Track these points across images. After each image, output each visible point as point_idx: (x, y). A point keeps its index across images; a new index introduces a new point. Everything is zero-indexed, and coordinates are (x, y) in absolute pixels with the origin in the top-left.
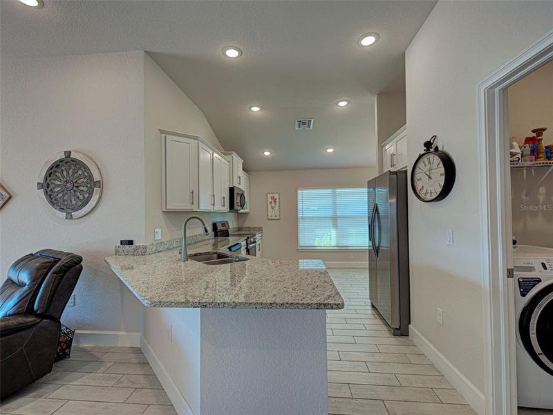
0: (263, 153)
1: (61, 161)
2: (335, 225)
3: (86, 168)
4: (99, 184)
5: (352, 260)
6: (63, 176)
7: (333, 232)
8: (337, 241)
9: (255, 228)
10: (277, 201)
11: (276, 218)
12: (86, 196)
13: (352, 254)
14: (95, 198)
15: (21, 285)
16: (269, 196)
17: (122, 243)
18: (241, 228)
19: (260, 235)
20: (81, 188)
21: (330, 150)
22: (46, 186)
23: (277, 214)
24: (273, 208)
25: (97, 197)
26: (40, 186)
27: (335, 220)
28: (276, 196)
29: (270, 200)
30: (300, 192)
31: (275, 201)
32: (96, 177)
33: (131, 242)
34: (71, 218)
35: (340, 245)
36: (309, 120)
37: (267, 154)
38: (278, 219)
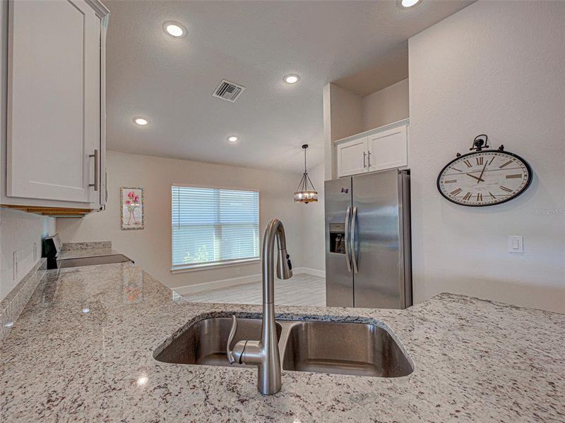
2: (219, 235)
5: (238, 276)
7: (216, 244)
8: (221, 254)
9: (96, 243)
10: (140, 200)
11: (135, 226)
13: (238, 269)
16: (125, 192)
21: (233, 139)
23: (139, 220)
24: (131, 210)
27: (218, 228)
28: (138, 193)
29: (126, 198)
30: (175, 190)
31: (136, 201)
35: (224, 259)
36: (240, 87)
37: (141, 122)
38: (140, 228)
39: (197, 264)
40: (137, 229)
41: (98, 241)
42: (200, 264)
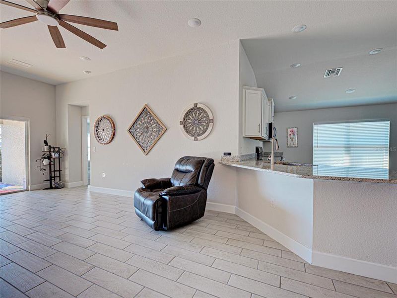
1: (192, 109)
2: (348, 152)
3: (205, 112)
4: (212, 121)
6: (193, 117)
9: (277, 153)
10: (296, 133)
11: (294, 146)
12: (205, 127)
14: (210, 129)
15: (188, 172)
16: (289, 130)
17: (224, 154)
20: (202, 123)
22: (184, 123)
23: (295, 143)
24: (291, 139)
25: (211, 128)
26: (181, 123)
27: (348, 148)
28: (295, 130)
29: (289, 133)
30: (315, 127)
31: (294, 134)
32: (211, 117)
33: (230, 154)
34: (197, 140)
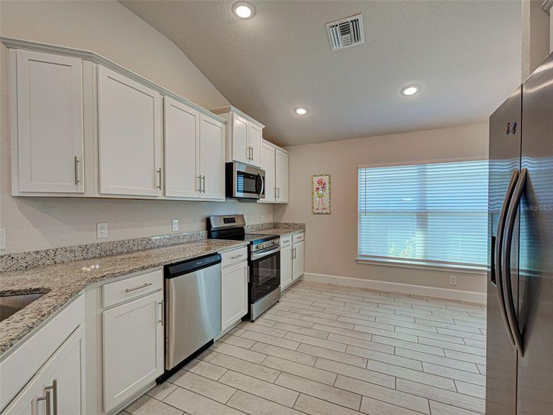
0: (295, 111)
7: (419, 236)
9: (295, 224)
10: (327, 186)
11: (324, 211)
16: (316, 179)
18: (277, 224)
19: (302, 235)
23: (327, 206)
24: (320, 197)
27: (422, 217)
28: (325, 179)
29: (316, 185)
30: (362, 171)
31: (323, 187)
35: (429, 259)
36: (353, 18)
37: (301, 112)
38: (327, 213)
39: (392, 258)
40: (325, 214)
41: (297, 223)
42: (394, 258)
